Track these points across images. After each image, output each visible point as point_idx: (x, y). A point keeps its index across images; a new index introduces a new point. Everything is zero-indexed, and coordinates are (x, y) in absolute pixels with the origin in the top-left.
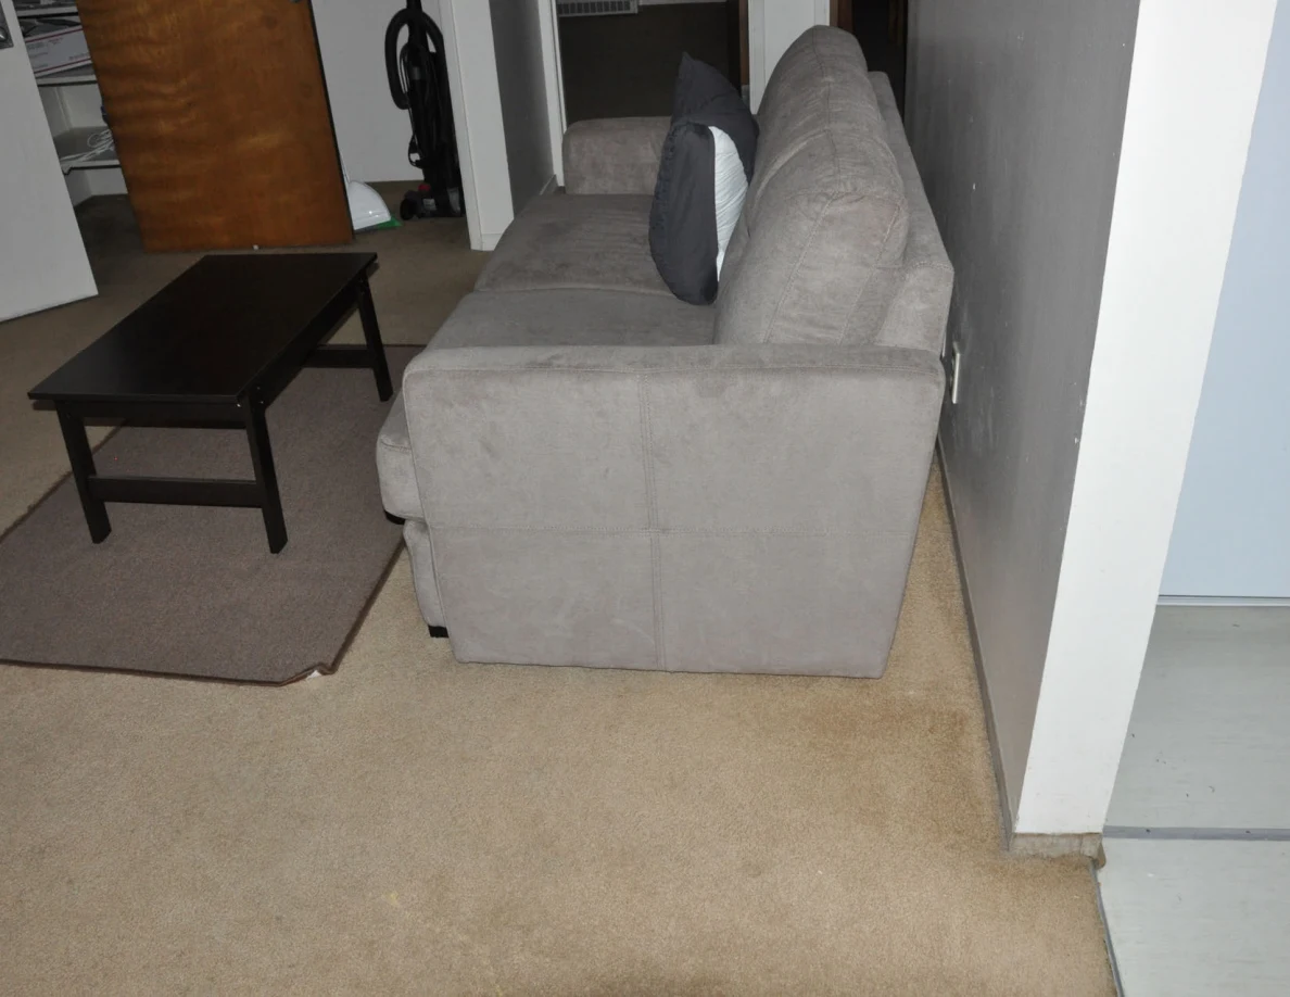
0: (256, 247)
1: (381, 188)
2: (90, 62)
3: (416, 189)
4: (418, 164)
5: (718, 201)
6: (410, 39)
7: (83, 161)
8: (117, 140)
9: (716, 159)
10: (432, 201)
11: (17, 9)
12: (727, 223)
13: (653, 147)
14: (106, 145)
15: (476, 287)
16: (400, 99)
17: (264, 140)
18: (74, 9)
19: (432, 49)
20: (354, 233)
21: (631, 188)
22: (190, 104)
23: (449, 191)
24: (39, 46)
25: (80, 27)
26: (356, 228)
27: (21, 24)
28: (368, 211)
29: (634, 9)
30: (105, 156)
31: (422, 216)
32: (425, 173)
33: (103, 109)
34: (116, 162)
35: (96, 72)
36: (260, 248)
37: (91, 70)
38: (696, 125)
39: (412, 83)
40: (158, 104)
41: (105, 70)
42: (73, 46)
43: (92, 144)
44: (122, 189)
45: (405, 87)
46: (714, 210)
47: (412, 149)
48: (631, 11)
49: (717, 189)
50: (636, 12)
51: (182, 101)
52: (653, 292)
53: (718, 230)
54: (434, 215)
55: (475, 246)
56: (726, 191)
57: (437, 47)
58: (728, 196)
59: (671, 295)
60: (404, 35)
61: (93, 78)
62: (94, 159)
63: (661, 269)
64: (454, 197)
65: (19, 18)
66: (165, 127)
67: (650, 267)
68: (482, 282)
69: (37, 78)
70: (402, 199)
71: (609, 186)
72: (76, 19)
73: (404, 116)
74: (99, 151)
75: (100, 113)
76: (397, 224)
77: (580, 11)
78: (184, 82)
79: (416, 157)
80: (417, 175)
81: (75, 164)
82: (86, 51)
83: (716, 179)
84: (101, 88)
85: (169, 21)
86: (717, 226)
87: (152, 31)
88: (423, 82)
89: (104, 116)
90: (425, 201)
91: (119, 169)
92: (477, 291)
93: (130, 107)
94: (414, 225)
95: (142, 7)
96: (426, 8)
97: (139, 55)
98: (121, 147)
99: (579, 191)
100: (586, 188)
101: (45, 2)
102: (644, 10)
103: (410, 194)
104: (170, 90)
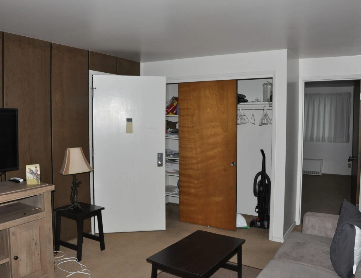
0: (209, 226)
1: (245, 216)
2: (178, 171)
3: (255, 219)
4: (257, 212)
5: (355, 248)
6: (261, 179)
7: (170, 194)
9: (356, 235)
10: (259, 223)
11: (166, 157)
12: (358, 255)
14: (177, 191)
15: (275, 257)
16: (255, 194)
17: (219, 199)
18: (178, 159)
19: (267, 182)
20: (236, 228)
21: (323, 235)
22: (200, 186)
23: (265, 221)
24: (168, 166)
26: (237, 226)
27: (166, 160)
28: (241, 222)
29: (320, 174)
30: (176, 194)
31: (256, 227)
32: (259, 215)
33: (178, 183)
34: (178, 196)
35: (179, 174)
36: (210, 227)
37: (178, 173)
38: (350, 224)
39: (259, 191)
40: (192, 185)
41: (181, 174)
42: (175, 167)
43: (173, 190)
44: (178, 203)
45: (257, 191)
46: (354, 251)
47: (257, 207)
48: (320, 175)
49: (355, 245)
51: (199, 185)
52: (330, 271)
53: (354, 257)
54: (259, 227)
55: (270, 239)
56: (358, 246)
58: (358, 247)
59: (336, 274)
60: (259, 178)
61: (178, 175)
62: (173, 194)
63: (334, 264)
64: (266, 223)
65: (166, 159)
66: (193, 191)
67: (330, 263)
68: (277, 256)
69: (166, 173)
70: (251, 221)
71: (316, 233)
72: (178, 161)
73: (256, 199)
74: (174, 193)
76: (248, 227)
78: (200, 181)
79: (257, 210)
80: (257, 215)
81: (168, 195)
82: (178, 168)
83: (355, 242)
84: (179, 178)
85: (200, 166)
86: (355, 256)
87: (195, 167)
88: (263, 191)
89: (178, 185)
90: (257, 223)
91: (179, 198)
92: (275, 259)
93: (185, 184)
94: (253, 229)
95: (194, 161)
96: (266, 172)
97: (191, 172)
98: (181, 193)
99: (307, 233)
100: (309, 232)
101: (171, 156)
102: (323, 175)
103: (254, 220)
104: (196, 182)
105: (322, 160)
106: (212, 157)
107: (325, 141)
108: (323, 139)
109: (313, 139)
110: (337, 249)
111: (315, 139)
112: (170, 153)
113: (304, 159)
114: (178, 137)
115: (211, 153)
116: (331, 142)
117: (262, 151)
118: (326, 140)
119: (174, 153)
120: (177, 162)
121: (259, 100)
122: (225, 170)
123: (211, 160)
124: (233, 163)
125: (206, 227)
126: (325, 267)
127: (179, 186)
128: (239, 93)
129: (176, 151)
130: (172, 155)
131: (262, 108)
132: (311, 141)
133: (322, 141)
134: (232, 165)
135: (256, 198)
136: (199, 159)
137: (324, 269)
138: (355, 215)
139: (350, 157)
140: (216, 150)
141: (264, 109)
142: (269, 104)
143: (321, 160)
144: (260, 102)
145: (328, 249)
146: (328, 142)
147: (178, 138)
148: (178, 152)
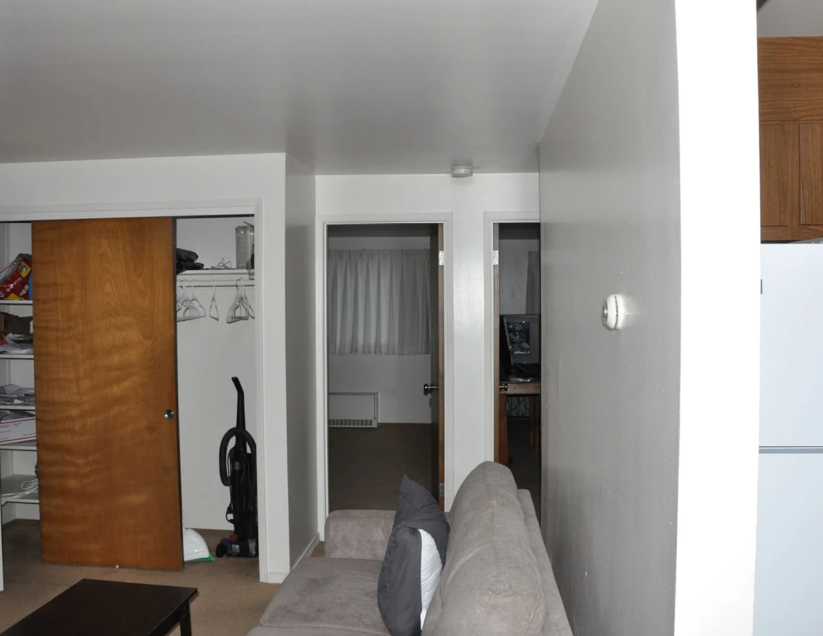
0: (117, 567)
1: (203, 533)
2: (35, 438)
3: (228, 537)
4: (231, 521)
5: (423, 576)
6: (236, 445)
7: (16, 498)
8: (41, 488)
9: (423, 550)
10: (237, 547)
12: (428, 591)
13: (382, 530)
14: (33, 488)
15: (261, 621)
16: (225, 480)
17: (138, 499)
18: (33, 408)
19: (249, 451)
20: (184, 563)
21: (368, 556)
22: (92, 472)
23: (249, 541)
24: (7, 426)
25: (35, 417)
26: (187, 558)
28: (195, 548)
29: (374, 425)
30: (31, 496)
31: (230, 555)
32: (235, 527)
33: (36, 467)
34: (37, 501)
35: (38, 446)
36: (120, 568)
37: (35, 443)
38: (410, 527)
39: (233, 471)
40: (71, 469)
41: (43, 445)
42: (27, 428)
43: (25, 486)
44: (38, 518)
45: (229, 473)
46: (420, 582)
47: (229, 511)
48: (373, 426)
49: (422, 569)
50: (376, 427)
51: (88, 469)
53: (422, 595)
54: (238, 555)
55: (262, 579)
56: (428, 570)
57: (252, 450)
58: (429, 572)
60: (232, 443)
61: (35, 448)
62: (25, 497)
63: (384, 617)
64: (252, 545)
66: (73, 483)
67: (377, 615)
68: (266, 616)
70: (219, 542)
71: (353, 554)
72: (34, 413)
73: (226, 491)
74: (27, 493)
75: (34, 469)
76: (213, 559)
77: (342, 424)
78: (91, 458)
79: (231, 516)
80: (231, 527)
82: (35, 431)
83: (422, 562)
84: (38, 454)
85: (89, 421)
86: (422, 592)
87: (77, 426)
88: (241, 471)
89: (36, 471)
90: (233, 546)
91: (38, 506)
92: (261, 625)
93: (54, 469)
94: (224, 560)
95: (75, 412)
96: (248, 428)
97: (65, 439)
98: (43, 493)
99: (333, 556)
100: (338, 554)
101: (16, 401)
102: (381, 426)
103: (224, 540)
104: (81, 461)
105: (377, 393)
106: (118, 400)
107: (380, 352)
108: (378, 350)
109: (356, 350)
110: (387, 585)
111: (360, 349)
112: (13, 394)
113: (329, 394)
114: (32, 354)
115: (116, 390)
116: (394, 354)
117: (236, 381)
118: (384, 349)
119: (26, 395)
120: (33, 415)
121: (228, 265)
122: (151, 429)
123: (116, 408)
124: (169, 412)
125: (110, 569)
126: (367, 626)
127: (39, 474)
128: (179, 246)
129: (28, 389)
130: (18, 399)
131: (234, 283)
132: (351, 352)
133: (375, 353)
134: (166, 416)
135: (227, 489)
136: (86, 407)
137: (365, 630)
138: (422, 507)
139: (426, 385)
140: (127, 384)
141: (238, 283)
142: (250, 274)
143: (374, 394)
144: (230, 269)
145: (374, 586)
146: (388, 354)
147: (32, 357)
148: (33, 391)
